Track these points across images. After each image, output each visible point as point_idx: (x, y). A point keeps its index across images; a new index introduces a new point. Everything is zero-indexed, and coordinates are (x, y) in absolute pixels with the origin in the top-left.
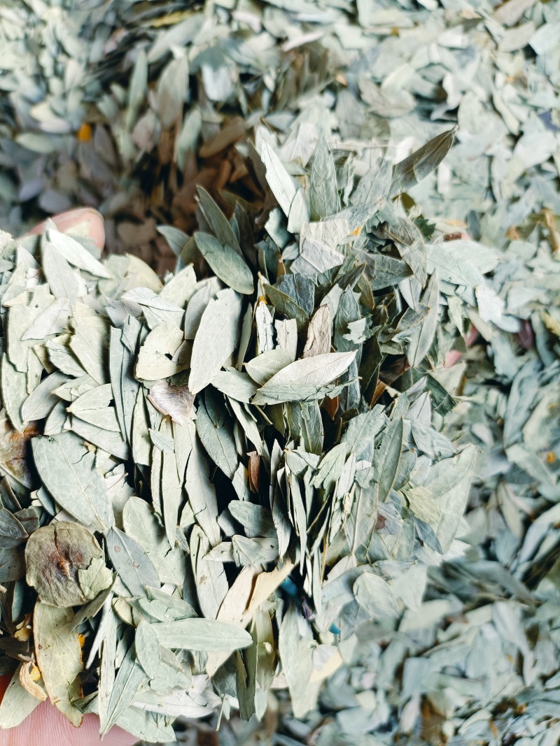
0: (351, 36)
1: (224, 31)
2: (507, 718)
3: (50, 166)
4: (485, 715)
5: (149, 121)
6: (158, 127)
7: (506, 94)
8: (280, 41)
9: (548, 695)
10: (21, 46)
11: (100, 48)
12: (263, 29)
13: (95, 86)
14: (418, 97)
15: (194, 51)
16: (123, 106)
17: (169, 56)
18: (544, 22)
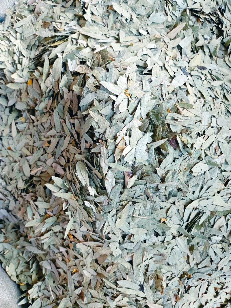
0: (117, 47)
1: (74, 47)
2: (185, 279)
3: (18, 94)
4: (177, 279)
5: (50, 78)
6: (54, 80)
7: (169, 63)
8: (93, 50)
9: (199, 270)
10: (7, 53)
11: (34, 53)
12: (88, 46)
13: (33, 66)
14: (138, 66)
15: (64, 55)
16: (42, 74)
17: (57, 57)
18: (184, 37)
